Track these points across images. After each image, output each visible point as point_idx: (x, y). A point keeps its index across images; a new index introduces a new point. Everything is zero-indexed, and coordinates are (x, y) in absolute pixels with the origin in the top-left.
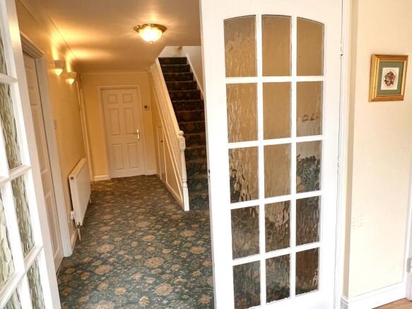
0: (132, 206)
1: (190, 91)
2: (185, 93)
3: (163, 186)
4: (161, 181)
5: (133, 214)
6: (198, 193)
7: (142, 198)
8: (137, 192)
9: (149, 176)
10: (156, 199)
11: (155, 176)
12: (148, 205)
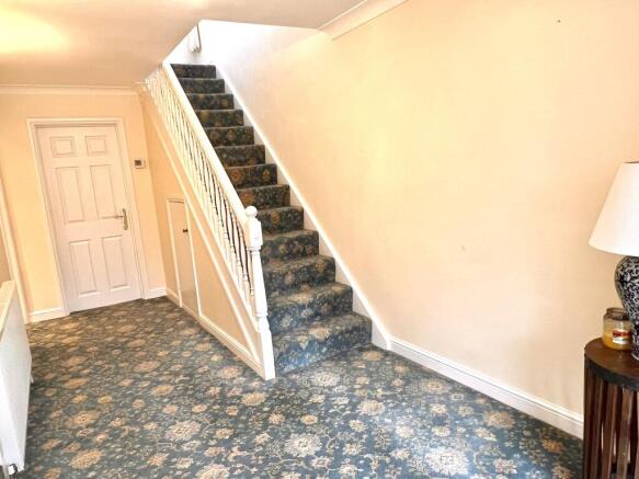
0: (137, 380)
1: (235, 128)
2: (225, 133)
3: (192, 322)
4: (181, 310)
5: (148, 404)
6: (288, 337)
7: (154, 357)
8: (139, 342)
9: (152, 301)
10: (186, 354)
11: (164, 299)
12: (177, 374)
